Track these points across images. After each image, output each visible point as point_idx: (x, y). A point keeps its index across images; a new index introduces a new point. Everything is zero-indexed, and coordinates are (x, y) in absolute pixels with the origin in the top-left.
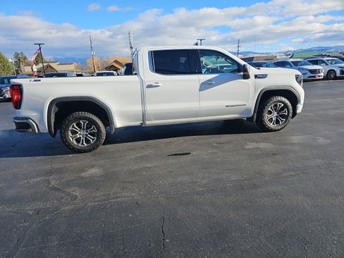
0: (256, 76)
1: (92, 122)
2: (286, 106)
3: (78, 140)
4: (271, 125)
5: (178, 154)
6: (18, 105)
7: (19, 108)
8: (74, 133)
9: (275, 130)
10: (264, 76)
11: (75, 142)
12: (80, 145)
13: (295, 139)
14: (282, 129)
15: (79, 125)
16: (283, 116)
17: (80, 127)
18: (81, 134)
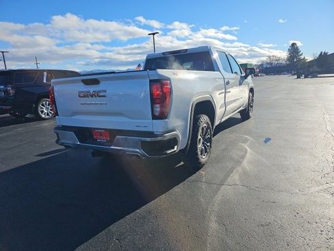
7: (166, 118)
8: (199, 142)
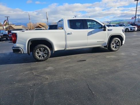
0: (108, 30)
1: (45, 49)
2: (119, 41)
3: (40, 56)
4: (114, 49)
5: (81, 61)
6: (15, 42)
8: (38, 53)
9: (115, 51)
10: (111, 30)
11: (38, 57)
12: (40, 58)
13: (123, 54)
14: (117, 50)
15: (40, 50)
16: (118, 45)
17: (41, 51)
18: (41, 54)
